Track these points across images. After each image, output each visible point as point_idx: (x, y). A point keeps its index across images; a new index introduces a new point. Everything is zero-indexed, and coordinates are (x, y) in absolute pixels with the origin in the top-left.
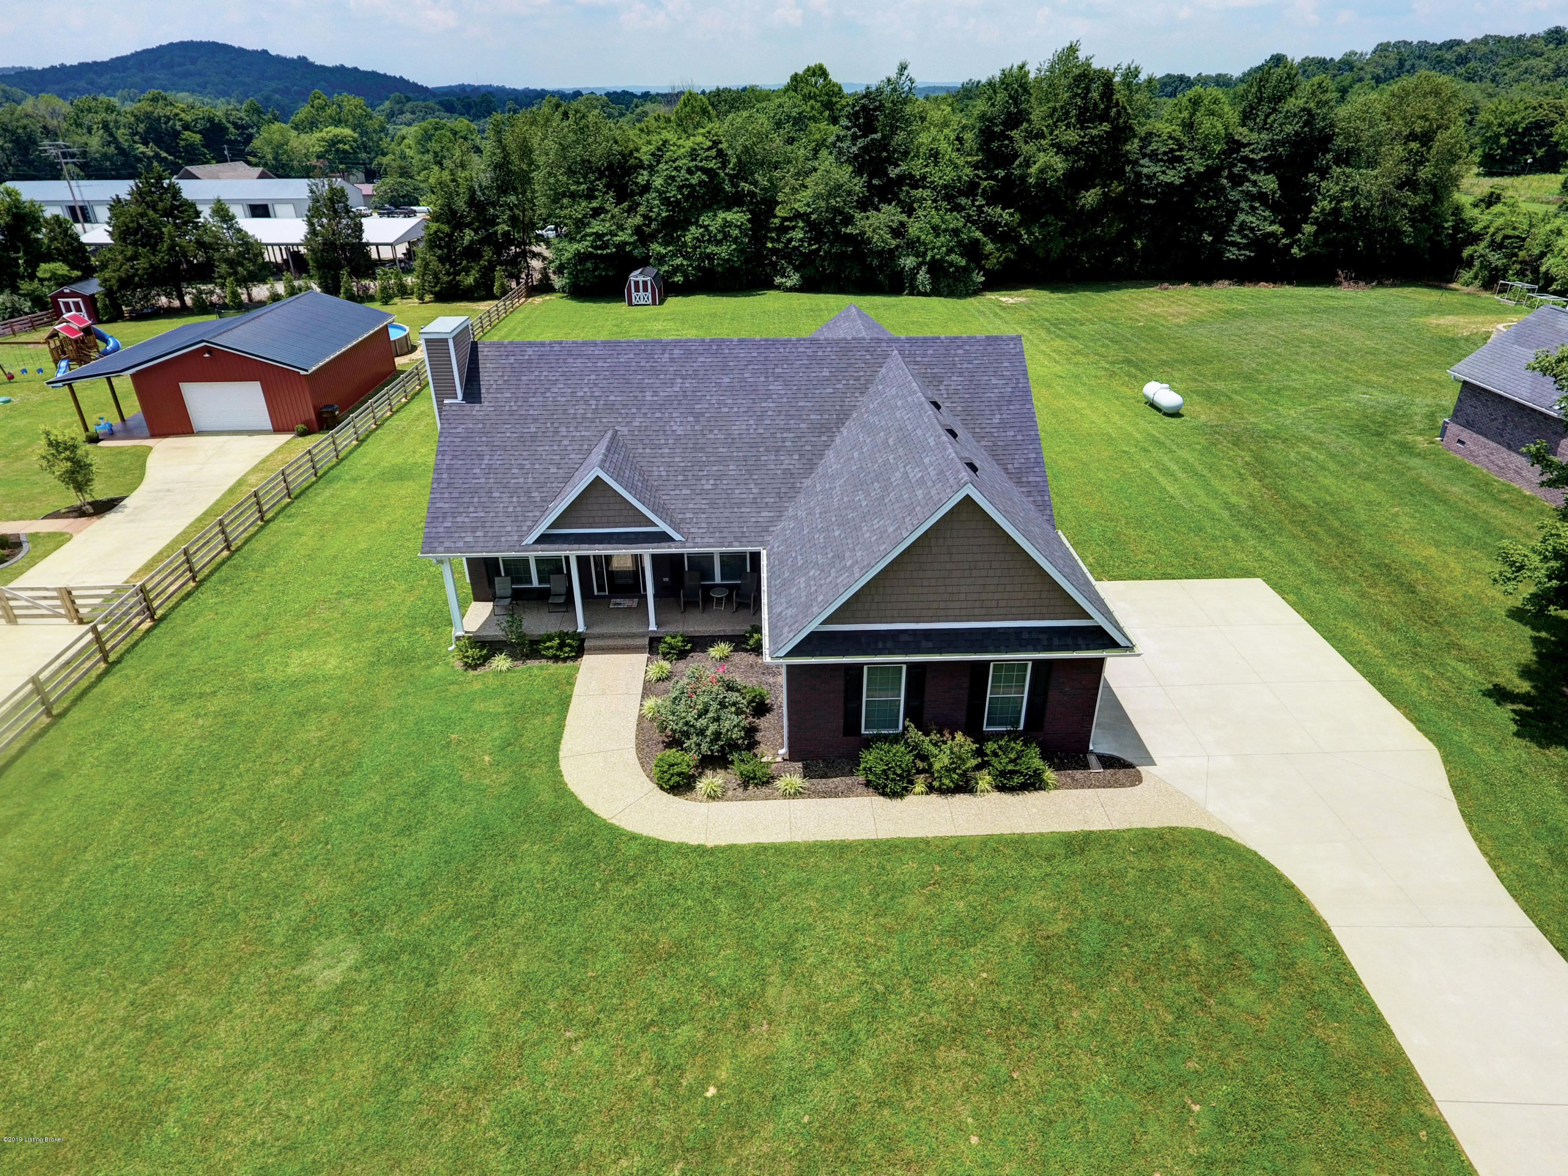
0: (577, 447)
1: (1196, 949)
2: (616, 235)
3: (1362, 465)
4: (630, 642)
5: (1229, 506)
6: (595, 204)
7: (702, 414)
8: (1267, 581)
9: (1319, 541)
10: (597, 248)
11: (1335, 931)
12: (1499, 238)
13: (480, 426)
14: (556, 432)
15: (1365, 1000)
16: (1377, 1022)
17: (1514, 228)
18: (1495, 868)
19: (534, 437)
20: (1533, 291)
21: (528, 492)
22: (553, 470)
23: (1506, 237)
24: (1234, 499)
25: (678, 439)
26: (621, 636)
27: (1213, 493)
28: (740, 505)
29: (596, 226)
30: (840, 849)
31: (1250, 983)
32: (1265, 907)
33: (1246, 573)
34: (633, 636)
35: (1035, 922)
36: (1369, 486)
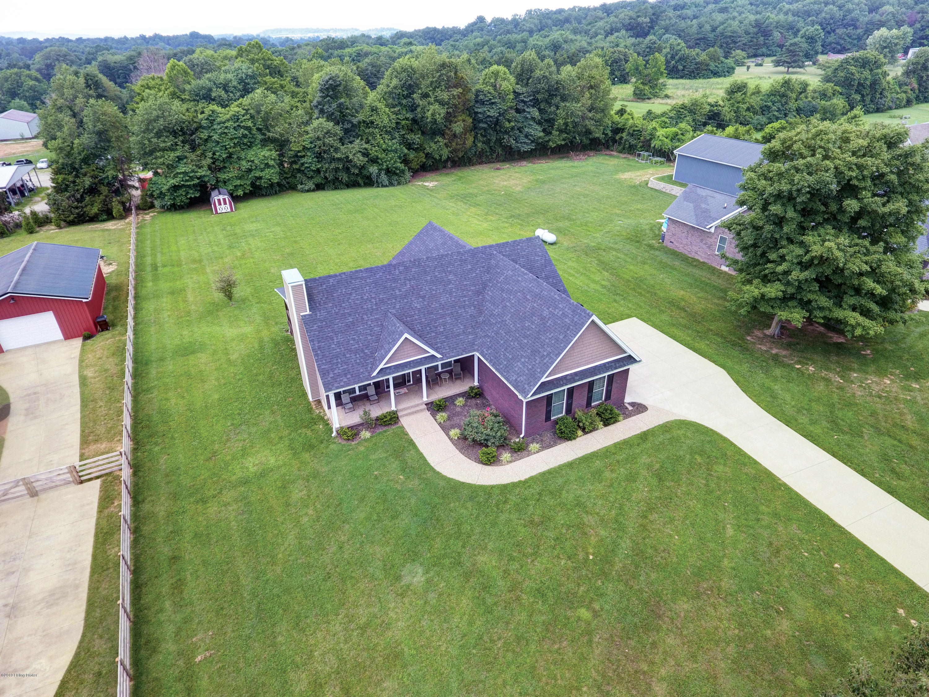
0: (376, 324)
1: (699, 459)
2: (197, 172)
3: (640, 258)
4: (418, 408)
5: (604, 287)
6: (178, 154)
7: (425, 296)
8: (638, 318)
9: (644, 296)
10: (187, 181)
11: (731, 440)
12: (631, 132)
13: (324, 323)
14: (363, 319)
15: (750, 458)
16: (756, 462)
17: (637, 127)
18: (759, 405)
19: (353, 323)
20: (650, 156)
21: (363, 351)
22: (370, 338)
23: (634, 131)
24: (603, 283)
25: (419, 310)
26: (412, 407)
27: (594, 282)
28: (458, 335)
29: (182, 168)
30: (570, 465)
31: (720, 464)
32: (709, 439)
33: (629, 316)
34: (418, 405)
35: (649, 467)
36: (646, 267)
